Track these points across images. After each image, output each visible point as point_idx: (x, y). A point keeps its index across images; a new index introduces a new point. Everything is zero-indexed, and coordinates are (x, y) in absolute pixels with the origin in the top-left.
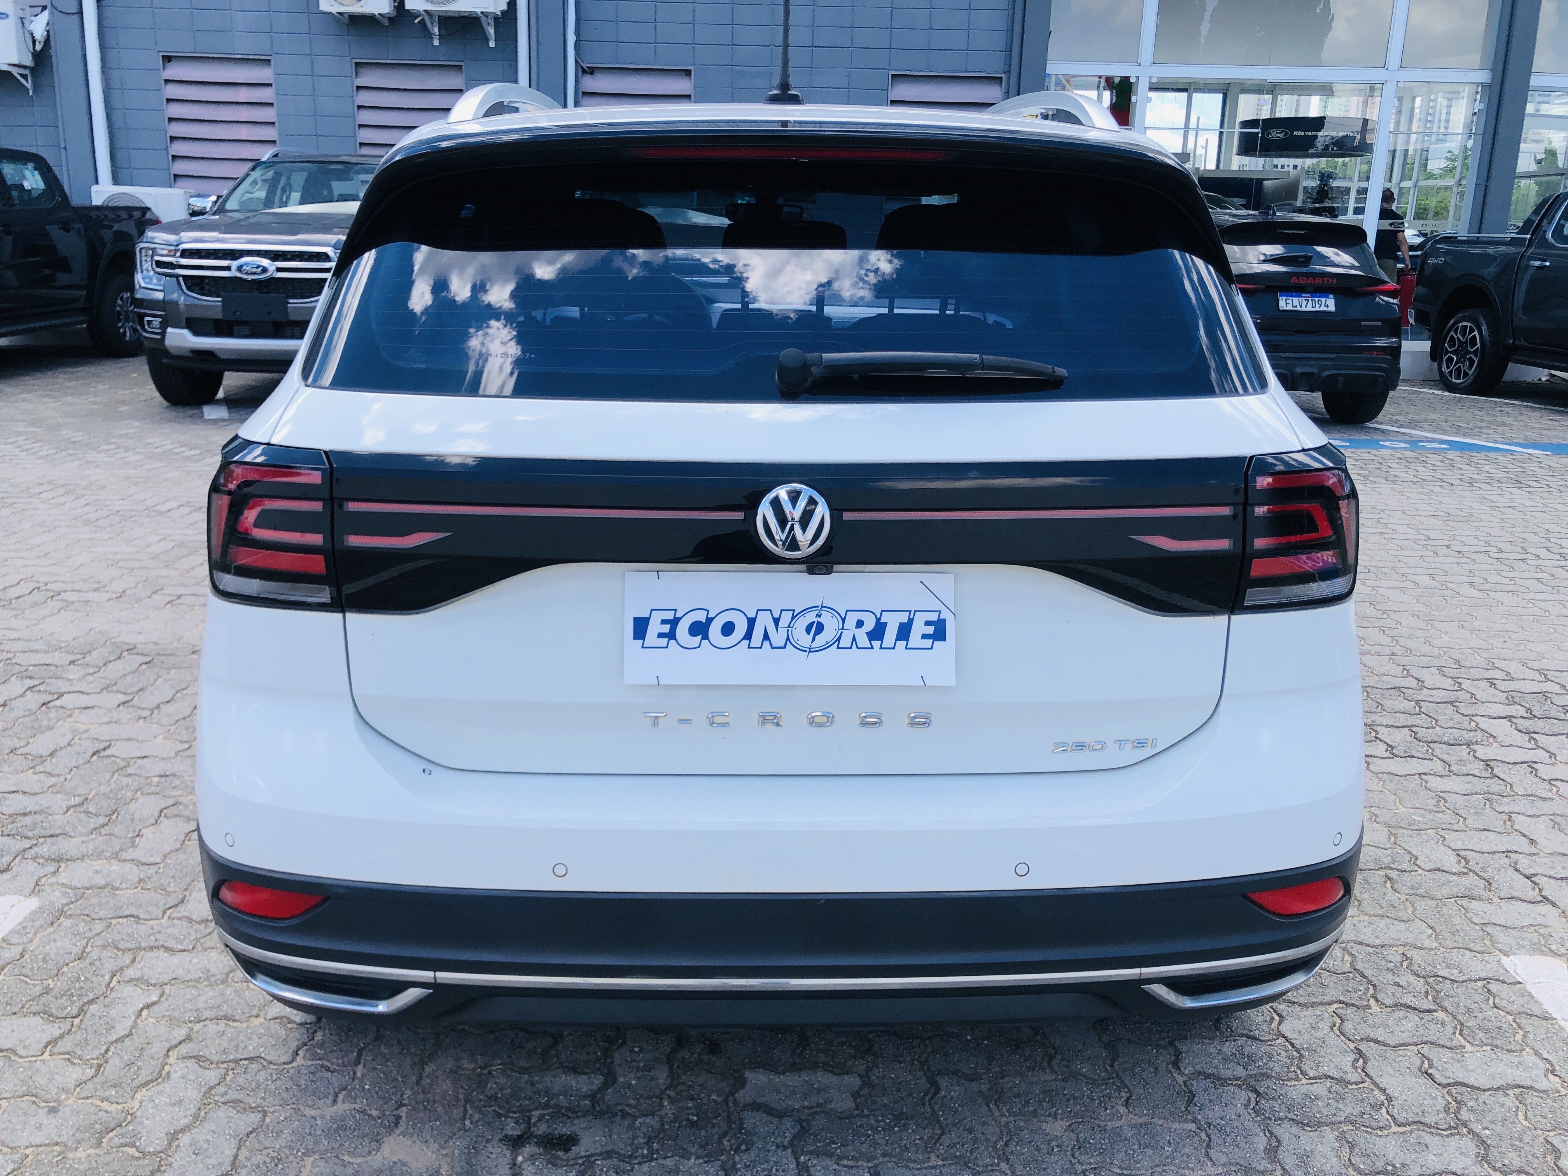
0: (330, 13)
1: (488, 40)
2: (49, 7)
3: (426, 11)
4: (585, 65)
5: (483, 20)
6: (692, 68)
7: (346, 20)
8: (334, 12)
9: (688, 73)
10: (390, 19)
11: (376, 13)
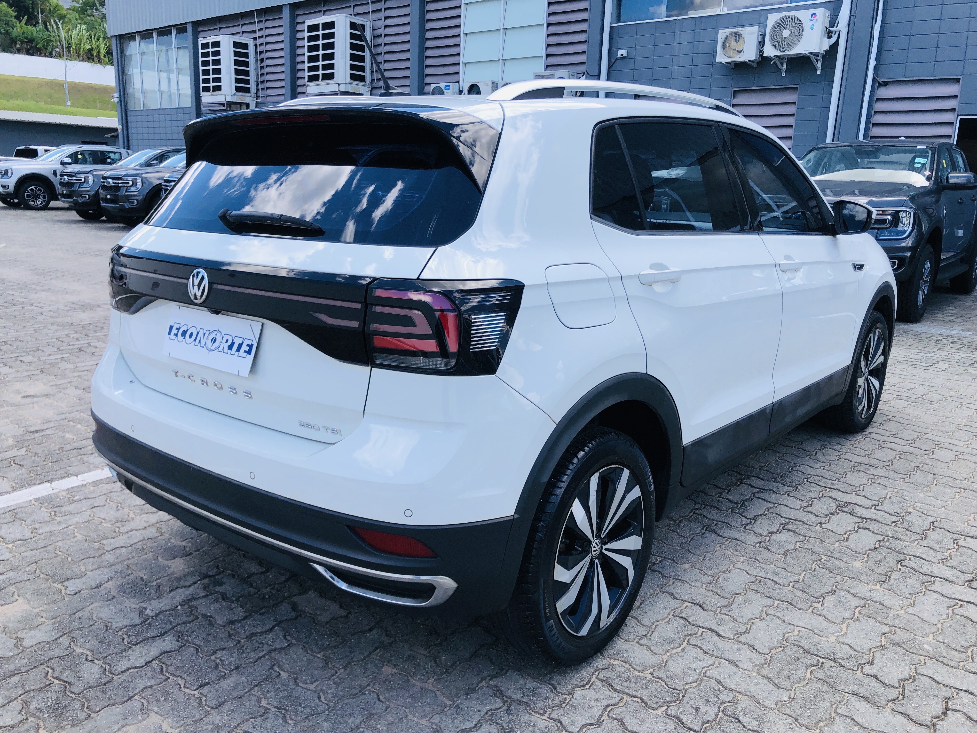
0: (721, 63)
1: (816, 70)
2: (586, 73)
3: (776, 56)
4: (880, 81)
5: (813, 58)
6: (961, 77)
7: (732, 66)
8: (723, 62)
9: (957, 80)
10: (758, 63)
11: (747, 61)
